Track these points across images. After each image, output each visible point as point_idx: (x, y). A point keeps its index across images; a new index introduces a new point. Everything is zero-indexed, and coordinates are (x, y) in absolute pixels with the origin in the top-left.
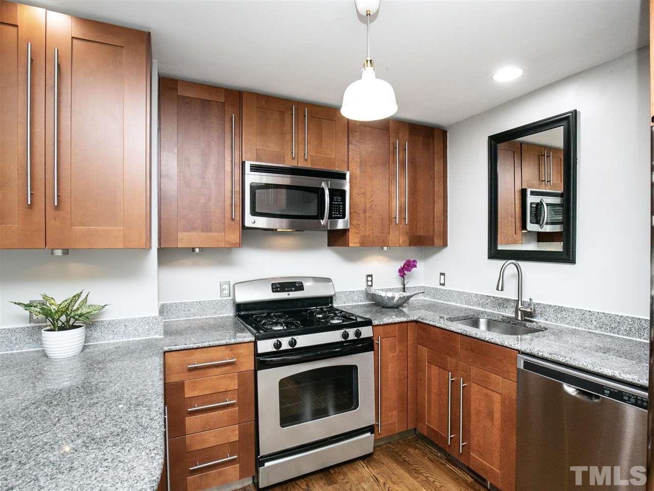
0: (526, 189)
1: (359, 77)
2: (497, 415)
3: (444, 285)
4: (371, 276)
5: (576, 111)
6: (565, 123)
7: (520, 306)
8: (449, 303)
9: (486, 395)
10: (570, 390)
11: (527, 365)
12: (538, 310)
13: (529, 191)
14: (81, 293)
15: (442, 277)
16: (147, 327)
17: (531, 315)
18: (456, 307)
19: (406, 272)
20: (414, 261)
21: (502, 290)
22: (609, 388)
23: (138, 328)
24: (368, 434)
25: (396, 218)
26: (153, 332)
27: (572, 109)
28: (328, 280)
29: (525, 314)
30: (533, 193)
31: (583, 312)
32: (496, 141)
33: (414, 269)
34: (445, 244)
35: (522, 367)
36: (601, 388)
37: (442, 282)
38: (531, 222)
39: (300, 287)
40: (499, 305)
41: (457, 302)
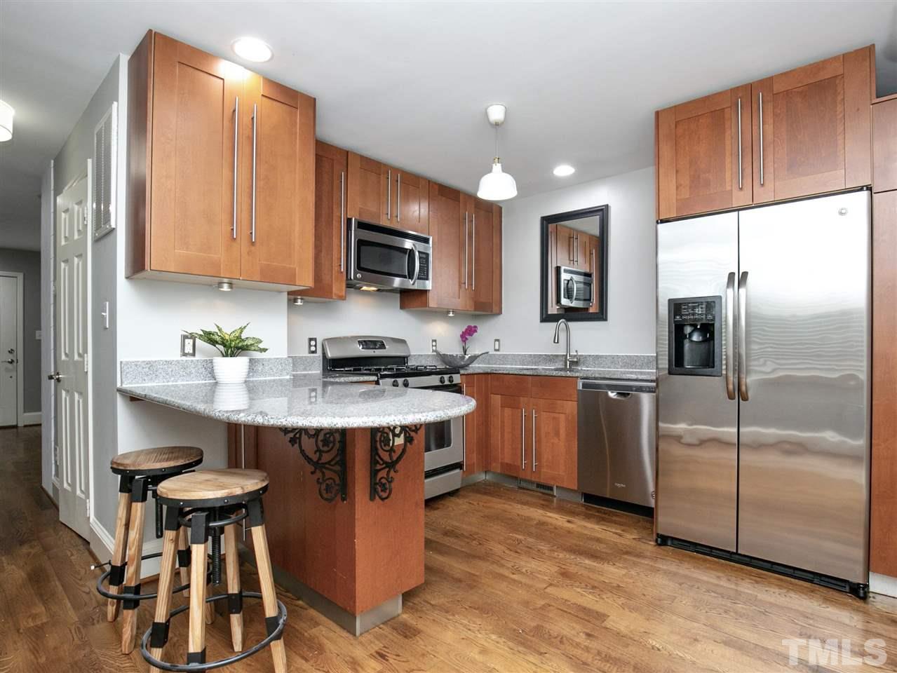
0: (560, 267)
1: (490, 171)
2: (562, 432)
3: (498, 350)
4: (435, 341)
5: (607, 205)
6: (600, 213)
7: (568, 358)
8: (503, 366)
9: (554, 418)
10: (612, 395)
11: (585, 386)
12: (582, 360)
13: (563, 268)
14: (245, 327)
15: (497, 343)
16: (280, 367)
17: (577, 363)
18: (512, 368)
19: (467, 337)
20: (475, 327)
21: (558, 342)
22: (635, 386)
23: (273, 368)
24: (457, 471)
25: (465, 283)
26: (284, 373)
27: (606, 203)
28: (403, 342)
29: (572, 363)
30: (566, 271)
31: (613, 357)
32: (548, 222)
33: (475, 334)
34: (500, 313)
35: (581, 388)
36: (630, 388)
37: (497, 348)
38: (564, 297)
39: (382, 346)
40: (550, 360)
41: (512, 365)
